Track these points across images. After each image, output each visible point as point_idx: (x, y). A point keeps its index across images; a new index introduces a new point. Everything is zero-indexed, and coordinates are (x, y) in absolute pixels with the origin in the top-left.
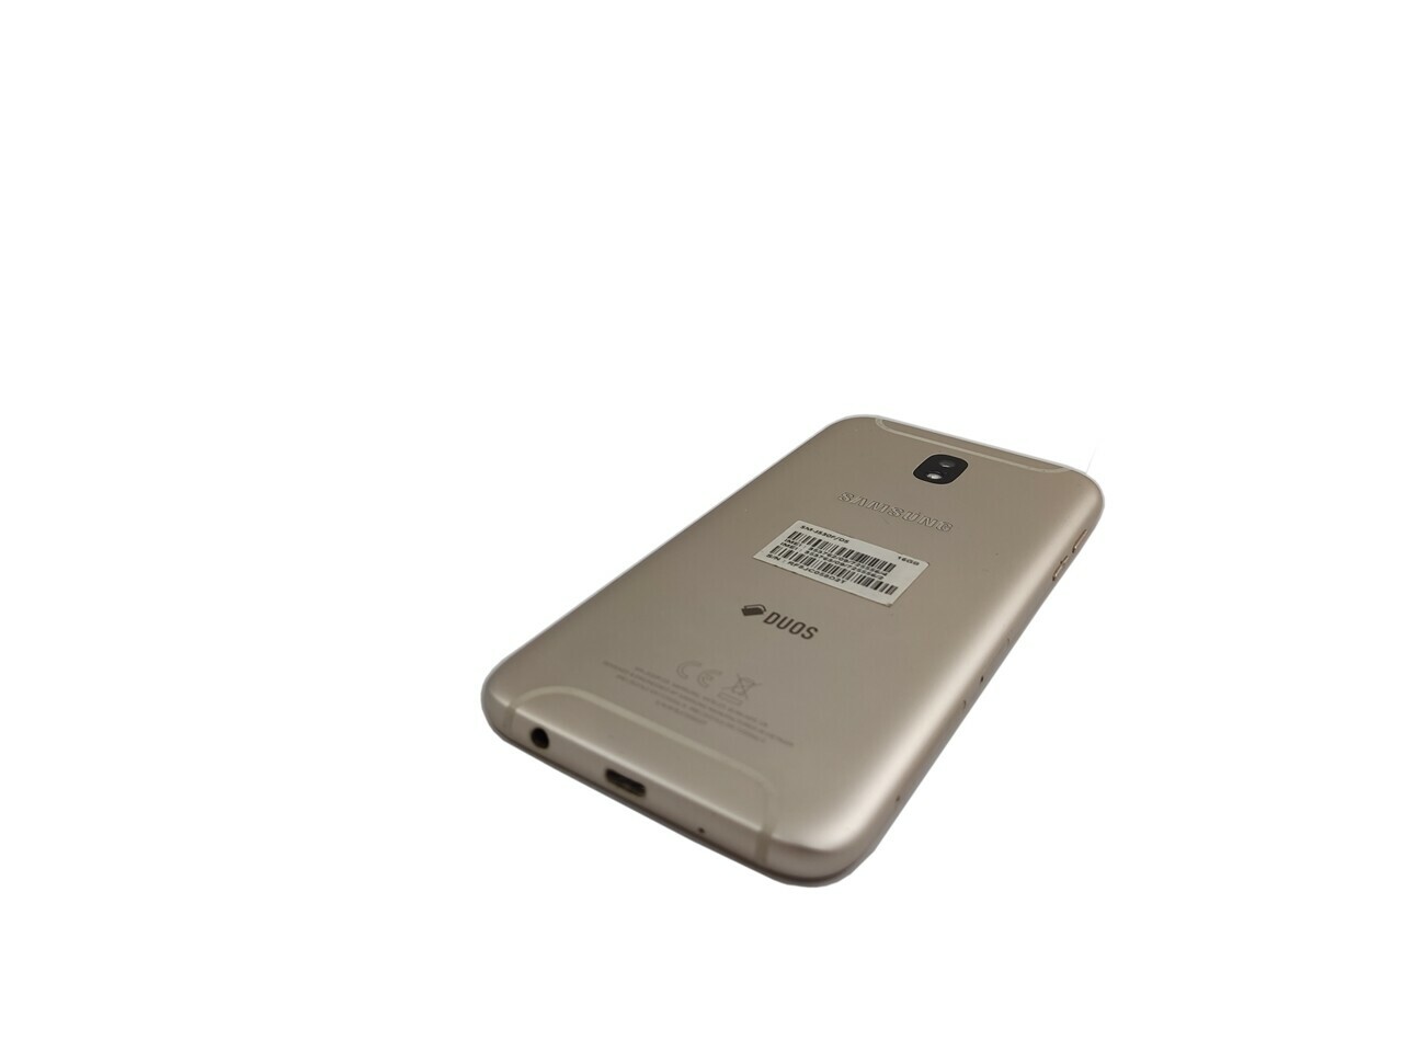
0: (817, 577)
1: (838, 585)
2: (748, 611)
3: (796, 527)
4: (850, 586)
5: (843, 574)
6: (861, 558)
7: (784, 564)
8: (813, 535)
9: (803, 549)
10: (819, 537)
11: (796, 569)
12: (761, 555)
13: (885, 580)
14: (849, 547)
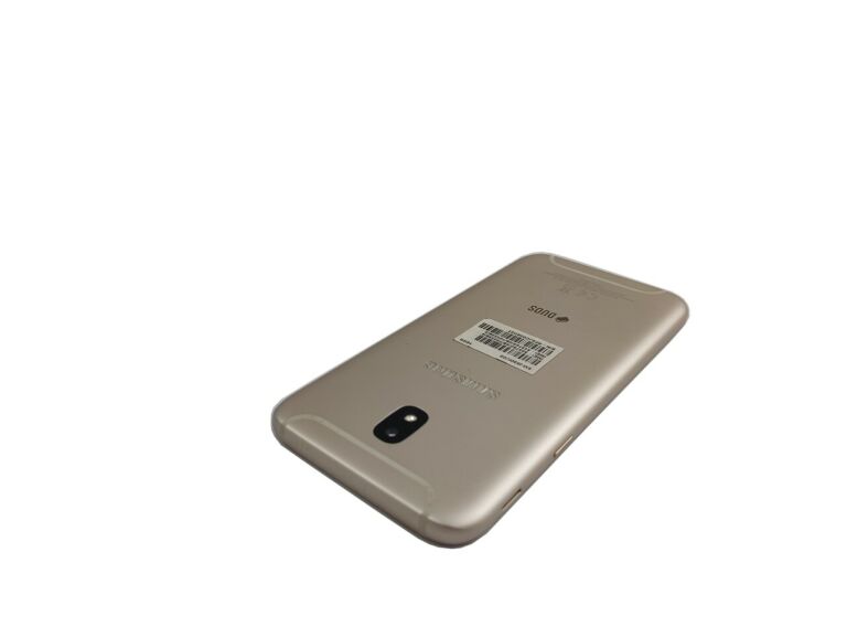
0: (525, 334)
1: (512, 330)
2: (566, 319)
3: (535, 369)
4: (505, 328)
5: (509, 336)
6: (495, 345)
7: (545, 344)
8: (523, 362)
9: (532, 353)
10: (520, 361)
11: (537, 339)
12: (559, 350)
13: (484, 331)
14: (501, 353)
